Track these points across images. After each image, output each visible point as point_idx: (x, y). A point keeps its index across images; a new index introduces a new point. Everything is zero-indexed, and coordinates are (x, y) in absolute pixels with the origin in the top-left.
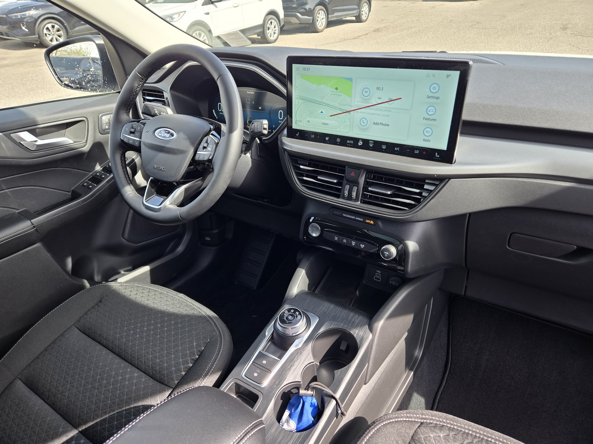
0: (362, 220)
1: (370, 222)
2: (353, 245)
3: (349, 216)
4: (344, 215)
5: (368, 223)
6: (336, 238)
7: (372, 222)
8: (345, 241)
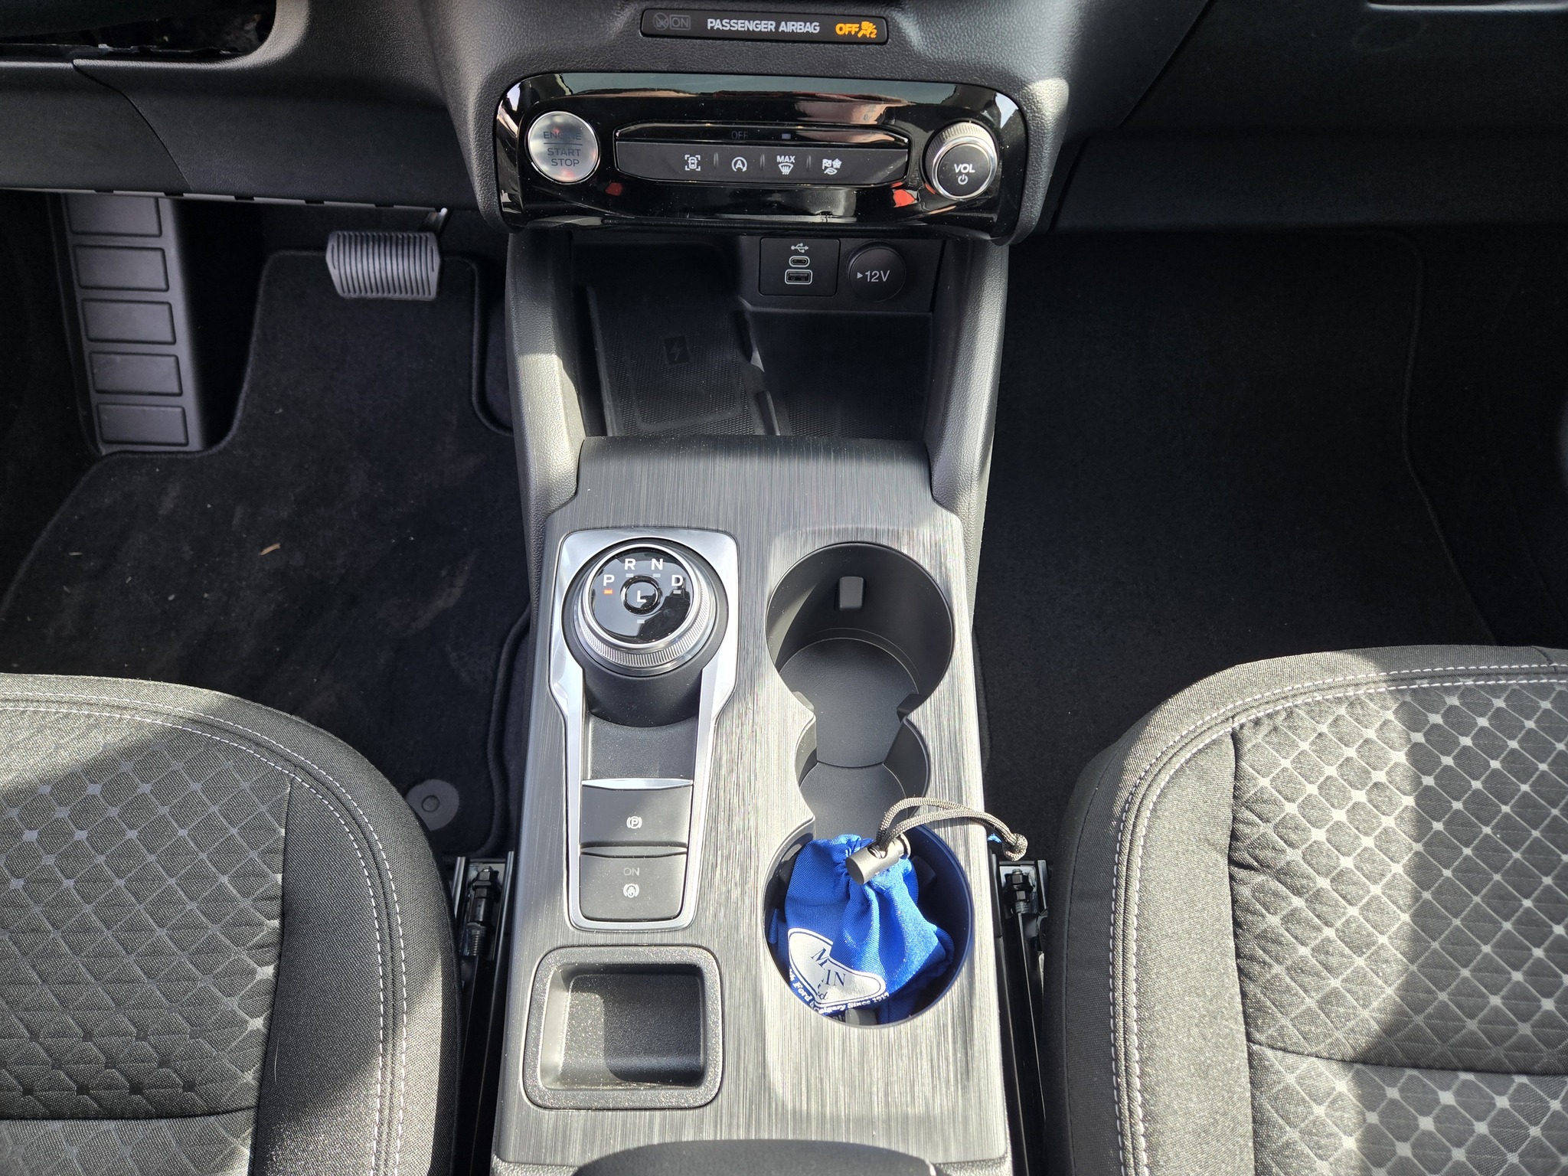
0: (812, 28)
1: (860, 29)
2: (786, 171)
3: (740, 25)
4: (714, 24)
5: (851, 41)
6: (693, 163)
7: (868, 29)
8: (739, 165)
